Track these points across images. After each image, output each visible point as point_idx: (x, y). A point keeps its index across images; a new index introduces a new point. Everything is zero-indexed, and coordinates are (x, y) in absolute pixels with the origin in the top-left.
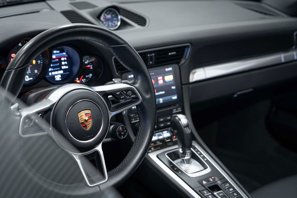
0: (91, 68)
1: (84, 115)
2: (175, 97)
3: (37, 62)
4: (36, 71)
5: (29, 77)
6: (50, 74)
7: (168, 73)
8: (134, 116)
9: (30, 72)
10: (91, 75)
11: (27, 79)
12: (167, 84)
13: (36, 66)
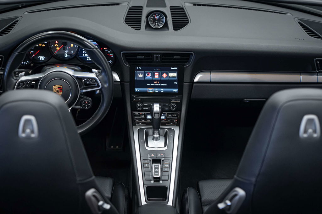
0: (112, 56)
1: (57, 88)
2: (176, 90)
3: (74, 46)
4: (72, 52)
5: (67, 55)
6: (84, 55)
7: (173, 71)
8: (135, 97)
9: (68, 52)
10: (111, 61)
11: (66, 56)
12: (170, 79)
13: (73, 48)
